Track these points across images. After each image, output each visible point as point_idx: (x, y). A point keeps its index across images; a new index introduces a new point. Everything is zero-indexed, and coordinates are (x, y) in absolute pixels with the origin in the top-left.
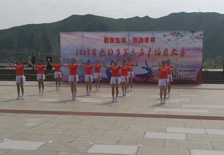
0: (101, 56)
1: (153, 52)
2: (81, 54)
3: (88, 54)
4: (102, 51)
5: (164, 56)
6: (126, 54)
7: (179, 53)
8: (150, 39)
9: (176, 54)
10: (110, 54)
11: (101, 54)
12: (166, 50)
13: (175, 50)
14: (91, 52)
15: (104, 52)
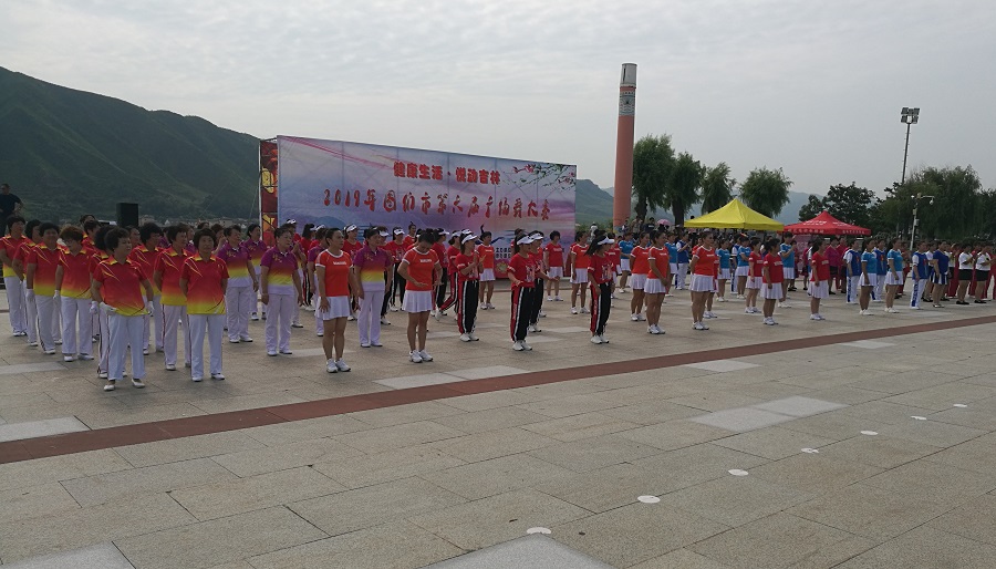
0: (387, 209)
1: (494, 207)
2: (337, 203)
3: (357, 204)
4: (390, 197)
5: (515, 216)
6: (442, 207)
7: (540, 211)
8: (490, 176)
9: (536, 214)
10: (408, 204)
11: (387, 205)
12: (518, 204)
13: (534, 205)
14: (364, 197)
15: (393, 200)
